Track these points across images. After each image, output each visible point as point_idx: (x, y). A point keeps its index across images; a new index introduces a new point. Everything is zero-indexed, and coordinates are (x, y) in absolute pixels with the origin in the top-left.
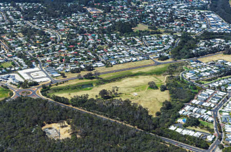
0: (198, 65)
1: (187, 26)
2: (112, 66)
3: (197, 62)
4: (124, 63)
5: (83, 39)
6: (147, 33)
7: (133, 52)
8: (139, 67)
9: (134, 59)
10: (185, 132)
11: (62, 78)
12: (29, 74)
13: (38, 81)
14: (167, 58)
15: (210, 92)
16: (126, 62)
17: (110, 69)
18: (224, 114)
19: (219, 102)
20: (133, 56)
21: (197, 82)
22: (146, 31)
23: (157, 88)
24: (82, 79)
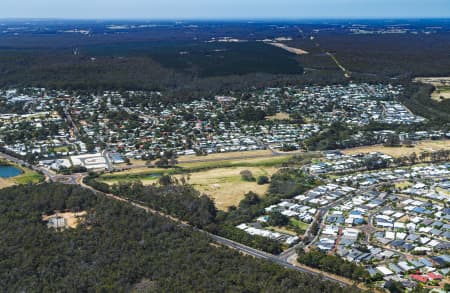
0: (339, 157)
1: (349, 115)
2: (206, 154)
3: (338, 153)
4: (226, 151)
5: (187, 126)
6: (286, 122)
7: (248, 140)
8: (246, 157)
9: (243, 148)
11: (125, 166)
12: (83, 160)
13: (87, 167)
14: (294, 148)
15: (331, 186)
16: (229, 151)
17: (201, 158)
18: (335, 212)
19: (337, 198)
20: (246, 144)
21: (320, 176)
22: (284, 120)
23: (253, 180)
24: (153, 167)
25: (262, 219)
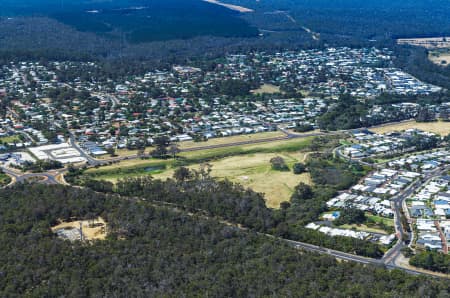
0: (369, 137)
1: (351, 86)
2: (206, 140)
3: (367, 133)
4: (228, 136)
5: (160, 104)
6: (278, 96)
7: (247, 120)
8: (257, 142)
9: (248, 130)
10: (336, 232)
11: (108, 158)
12: (48, 152)
13: (63, 161)
14: (311, 128)
15: (390, 173)
16: (233, 134)
17: (203, 144)
18: (414, 203)
19: (405, 187)
20: (247, 125)
21: (363, 160)
22: (275, 94)
23: (286, 169)
24: (147, 158)
25: (328, 216)
